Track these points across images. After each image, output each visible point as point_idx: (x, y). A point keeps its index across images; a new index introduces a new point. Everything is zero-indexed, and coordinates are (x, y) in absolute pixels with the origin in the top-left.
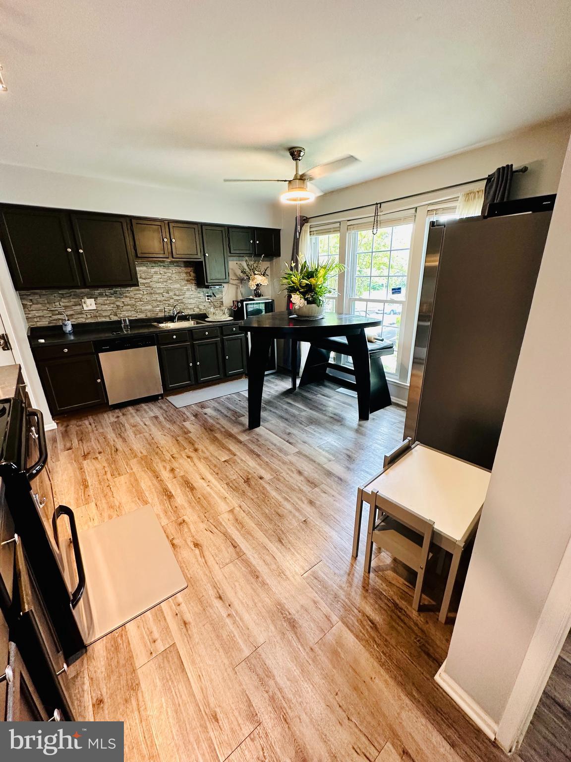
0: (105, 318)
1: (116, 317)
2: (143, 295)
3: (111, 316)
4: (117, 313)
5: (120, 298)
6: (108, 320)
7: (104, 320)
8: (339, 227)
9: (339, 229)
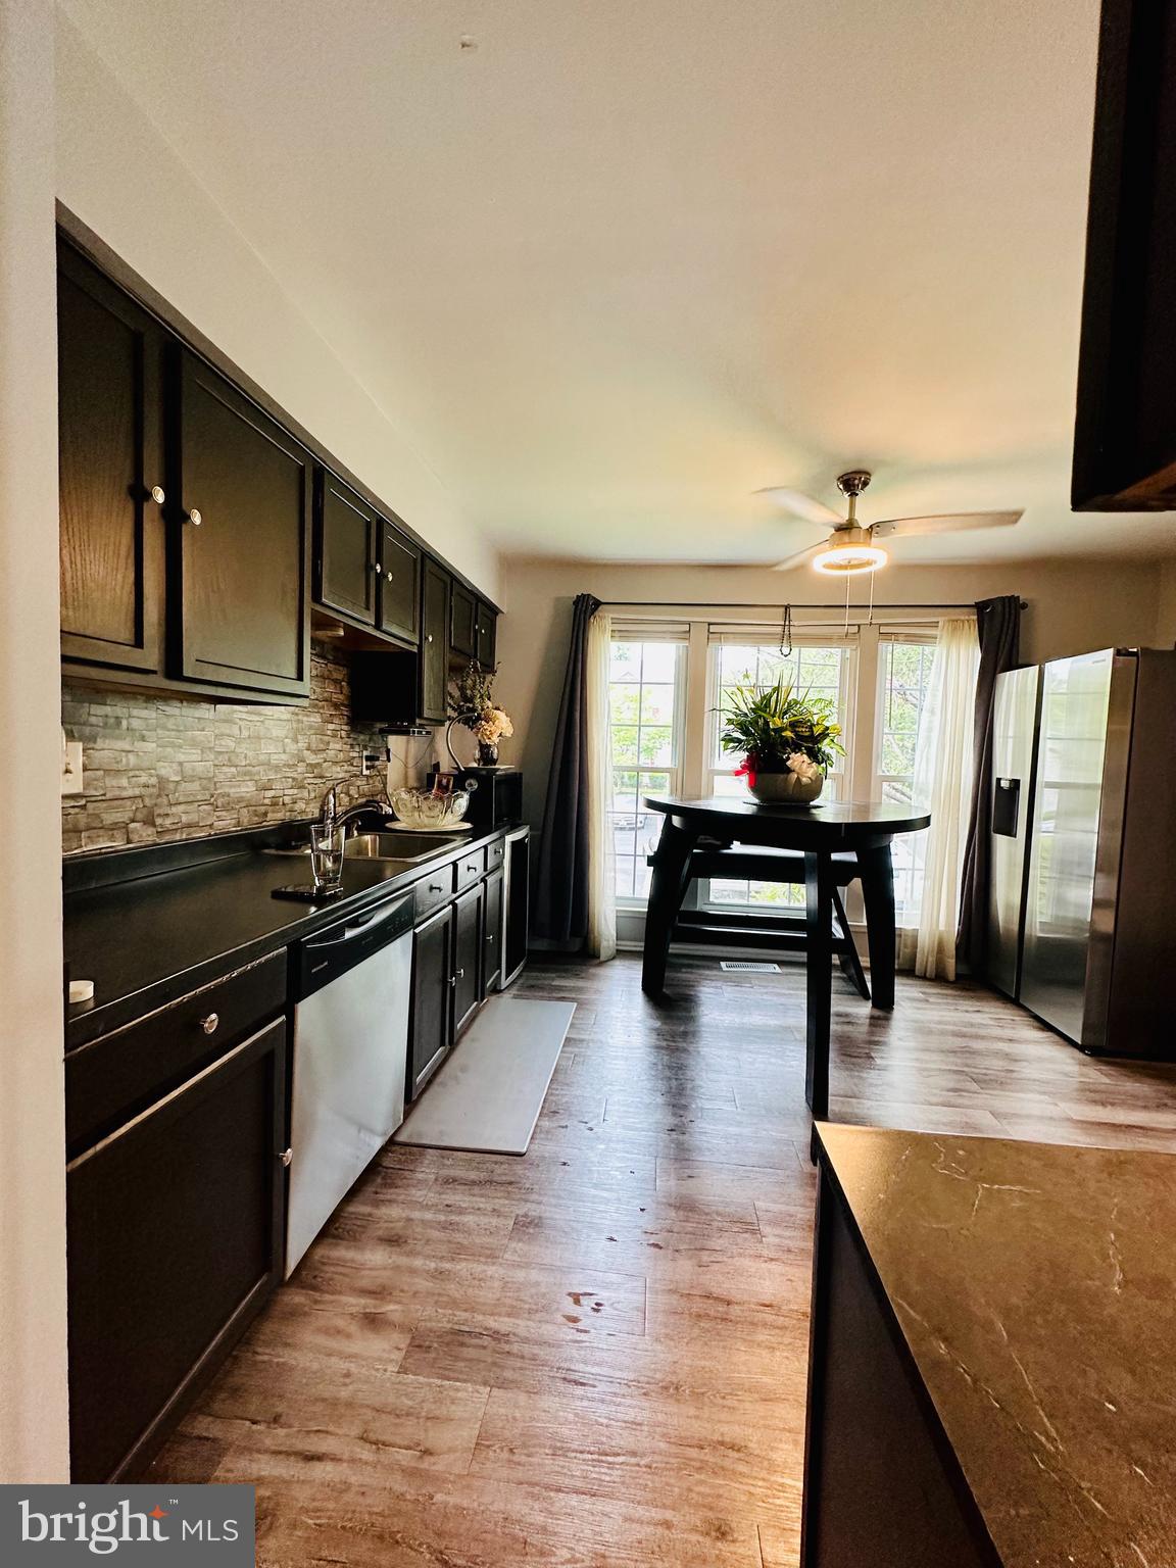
0: (112, 838)
1: (151, 830)
2: (239, 741)
3: (132, 825)
4: (158, 811)
5: (173, 745)
6: (119, 844)
7: (103, 844)
8: (685, 632)
9: (683, 636)
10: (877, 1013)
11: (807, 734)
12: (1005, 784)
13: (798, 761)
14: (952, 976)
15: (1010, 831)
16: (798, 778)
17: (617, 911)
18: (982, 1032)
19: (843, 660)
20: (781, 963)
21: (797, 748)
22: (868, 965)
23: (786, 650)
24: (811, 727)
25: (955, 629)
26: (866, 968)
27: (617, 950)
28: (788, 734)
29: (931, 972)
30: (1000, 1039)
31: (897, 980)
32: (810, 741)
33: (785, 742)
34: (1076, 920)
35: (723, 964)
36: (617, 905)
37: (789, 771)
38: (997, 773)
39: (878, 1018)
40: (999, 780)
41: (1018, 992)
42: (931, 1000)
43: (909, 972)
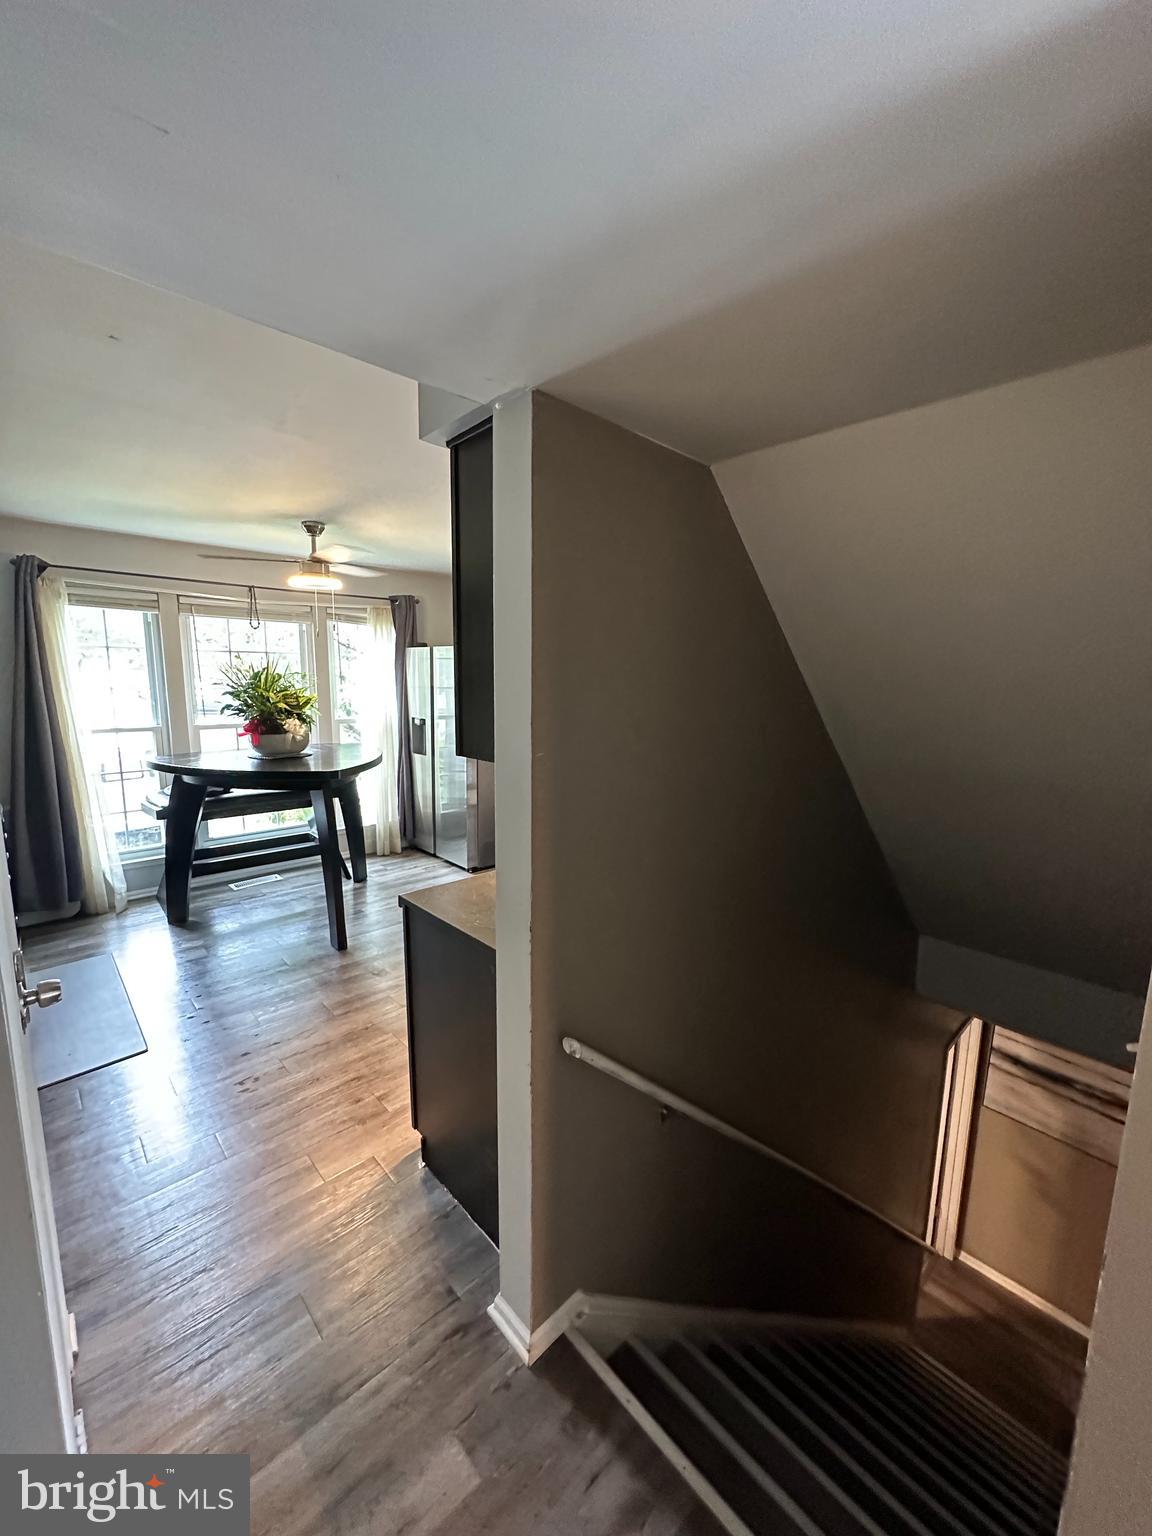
8: (154, 601)
9: (153, 604)
10: (358, 885)
11: (295, 703)
12: (417, 722)
13: (291, 724)
14: (399, 850)
15: (422, 752)
16: (293, 737)
17: (123, 865)
18: (419, 878)
19: (301, 633)
20: (279, 872)
21: (289, 714)
22: (349, 856)
23: (255, 623)
24: (297, 698)
25: (378, 614)
26: (347, 859)
27: (129, 901)
28: (282, 705)
29: (387, 852)
30: (429, 879)
31: (368, 861)
32: (296, 709)
33: (280, 711)
34: (460, 799)
35: (232, 886)
36: (122, 860)
37: (286, 732)
38: (411, 716)
39: (360, 888)
40: (413, 719)
41: (435, 849)
42: (389, 868)
43: (374, 854)
